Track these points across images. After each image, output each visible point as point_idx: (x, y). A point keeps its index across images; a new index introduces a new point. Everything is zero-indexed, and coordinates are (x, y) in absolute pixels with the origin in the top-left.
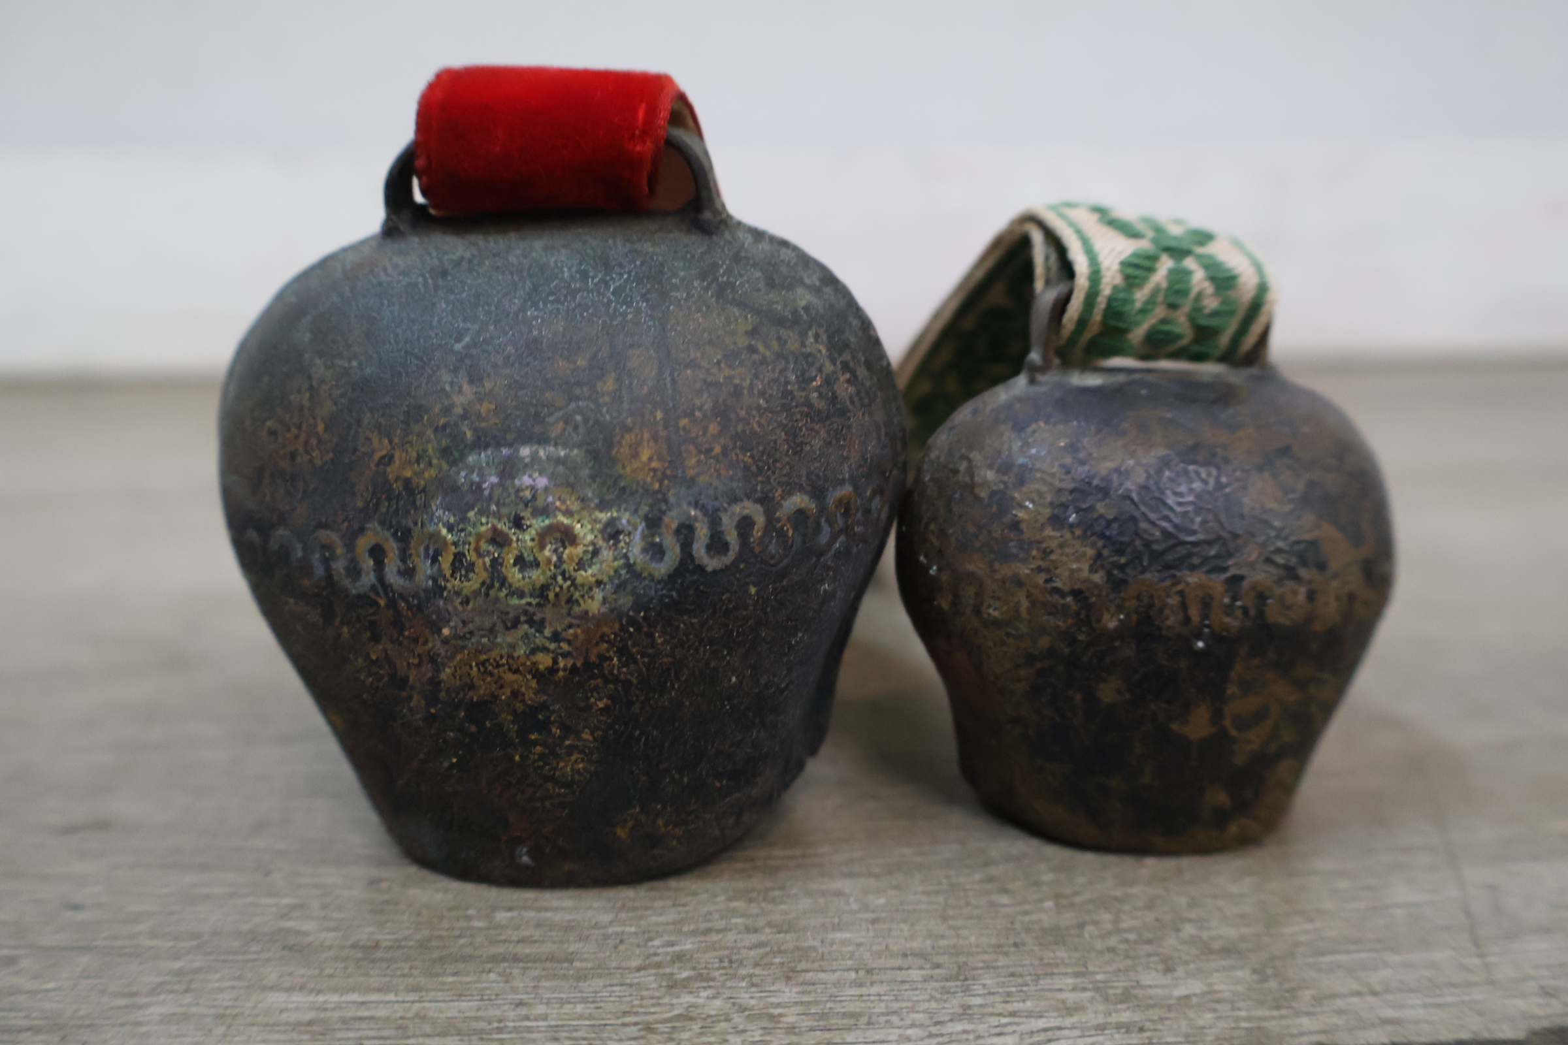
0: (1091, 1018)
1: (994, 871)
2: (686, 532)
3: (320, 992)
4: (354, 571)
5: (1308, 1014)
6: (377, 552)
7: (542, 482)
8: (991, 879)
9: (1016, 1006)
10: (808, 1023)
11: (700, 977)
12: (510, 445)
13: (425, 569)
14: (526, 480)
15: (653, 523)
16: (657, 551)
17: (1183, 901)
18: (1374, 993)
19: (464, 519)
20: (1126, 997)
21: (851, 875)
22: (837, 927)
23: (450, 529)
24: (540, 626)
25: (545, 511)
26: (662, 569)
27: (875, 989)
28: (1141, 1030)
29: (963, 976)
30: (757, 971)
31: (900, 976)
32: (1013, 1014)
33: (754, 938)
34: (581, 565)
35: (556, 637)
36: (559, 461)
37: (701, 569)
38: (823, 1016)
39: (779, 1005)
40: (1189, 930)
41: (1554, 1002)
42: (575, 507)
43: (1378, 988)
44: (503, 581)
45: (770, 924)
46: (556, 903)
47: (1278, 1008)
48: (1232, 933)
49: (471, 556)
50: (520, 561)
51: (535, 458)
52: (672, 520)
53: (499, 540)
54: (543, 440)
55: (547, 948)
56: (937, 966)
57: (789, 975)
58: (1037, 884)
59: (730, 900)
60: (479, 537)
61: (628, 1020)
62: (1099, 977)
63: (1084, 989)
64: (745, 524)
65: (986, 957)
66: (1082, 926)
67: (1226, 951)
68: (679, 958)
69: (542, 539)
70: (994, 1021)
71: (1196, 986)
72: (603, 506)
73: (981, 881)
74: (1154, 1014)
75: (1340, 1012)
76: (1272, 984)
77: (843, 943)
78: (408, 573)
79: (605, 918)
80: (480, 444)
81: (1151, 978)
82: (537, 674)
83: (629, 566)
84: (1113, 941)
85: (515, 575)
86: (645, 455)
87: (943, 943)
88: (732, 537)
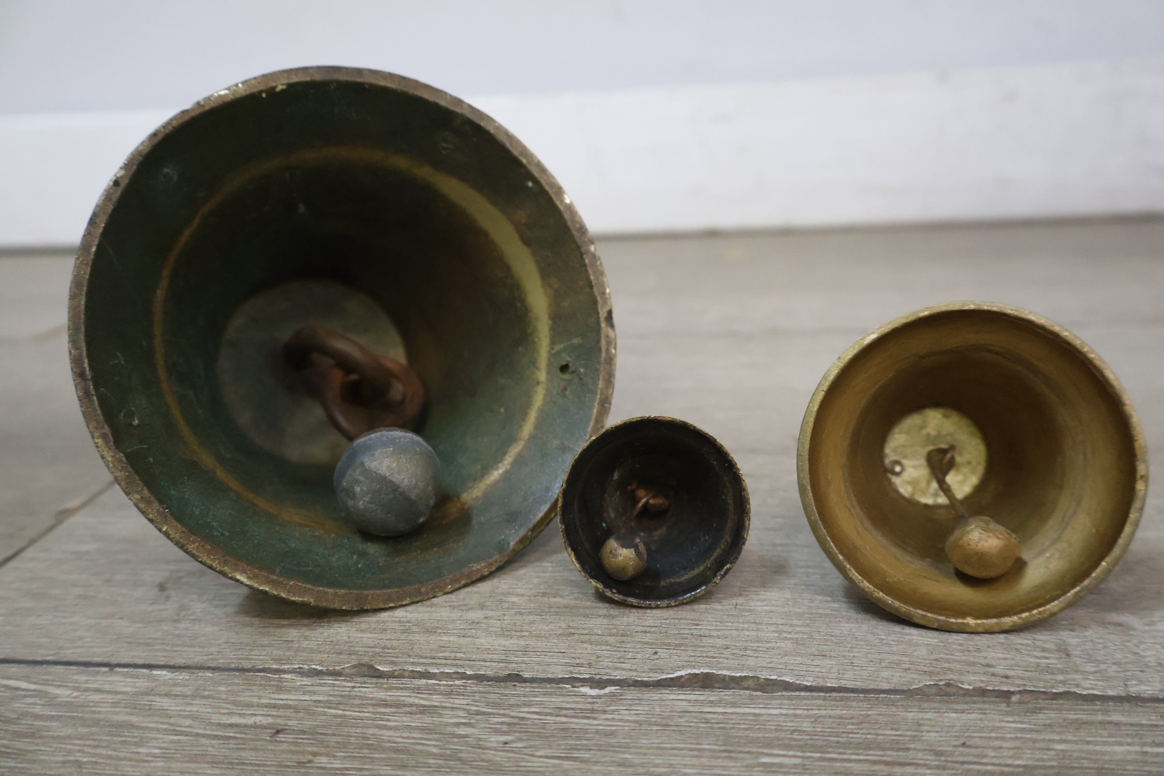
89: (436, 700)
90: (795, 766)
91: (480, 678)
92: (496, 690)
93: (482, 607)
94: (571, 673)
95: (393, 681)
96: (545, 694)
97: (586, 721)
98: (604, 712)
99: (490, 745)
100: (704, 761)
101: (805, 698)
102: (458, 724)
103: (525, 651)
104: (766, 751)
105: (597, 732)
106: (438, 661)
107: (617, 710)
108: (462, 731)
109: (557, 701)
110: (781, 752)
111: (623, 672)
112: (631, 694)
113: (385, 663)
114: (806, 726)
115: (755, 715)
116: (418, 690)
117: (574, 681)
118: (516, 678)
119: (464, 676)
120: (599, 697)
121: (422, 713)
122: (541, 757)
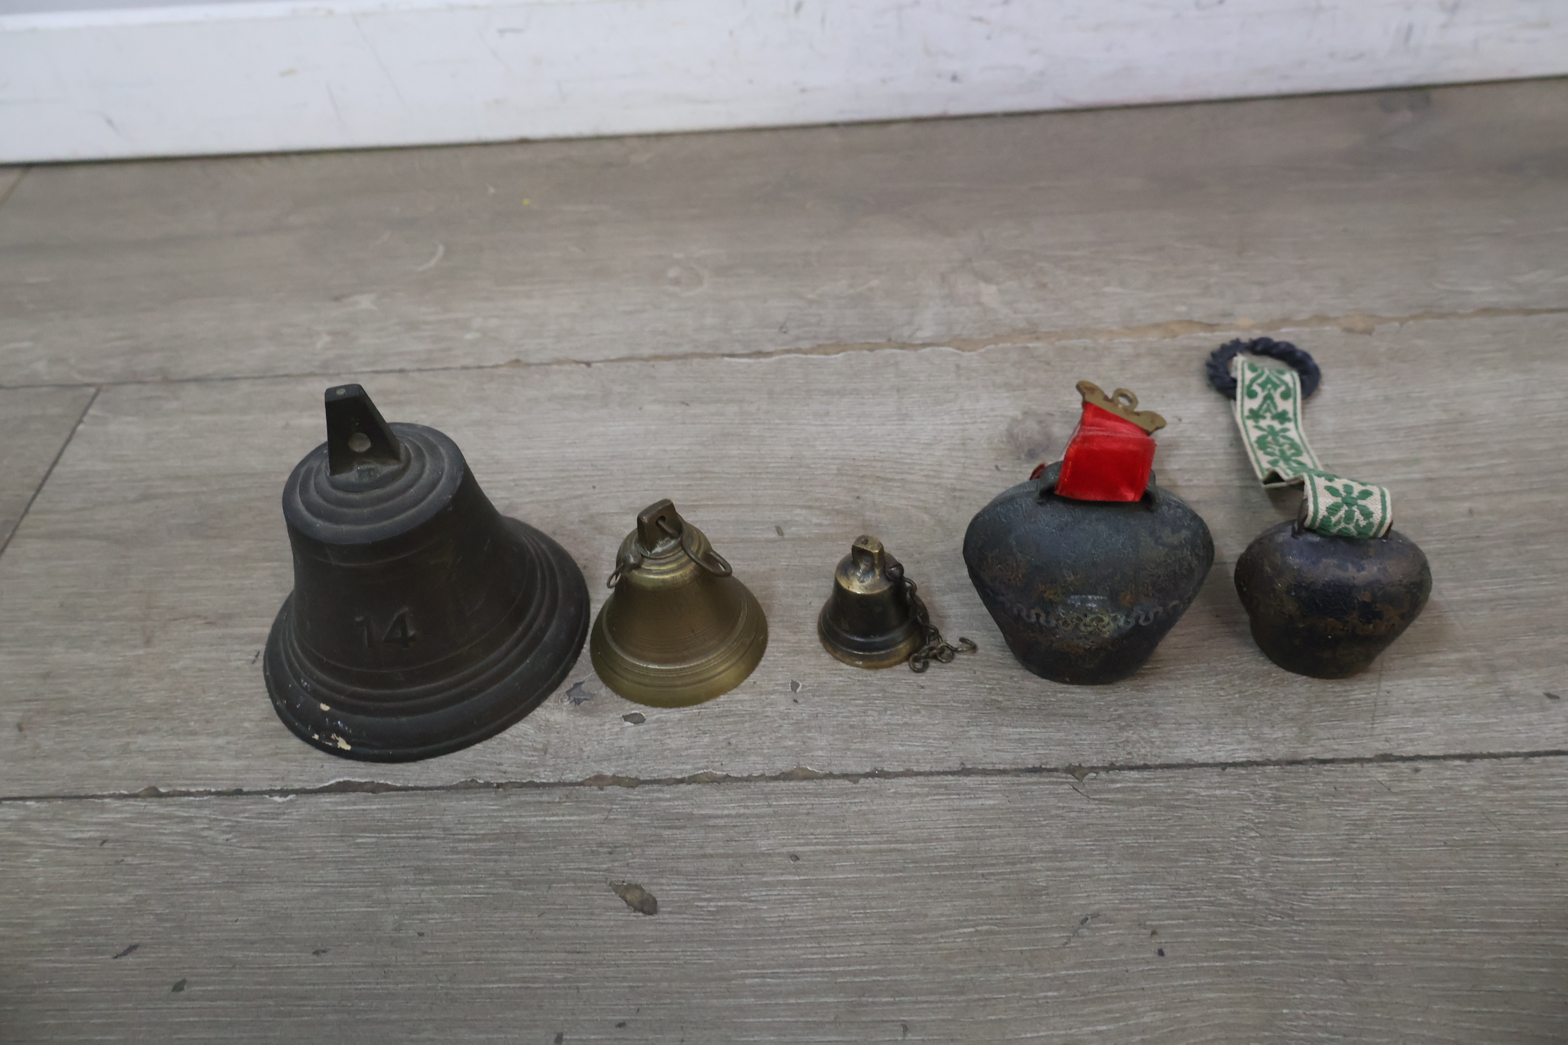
0: (1247, 746)
1: (1220, 678)
2: (1138, 618)
3: (1016, 727)
4: (1029, 616)
5: (1312, 746)
6: (1038, 616)
7: (1094, 606)
8: (1218, 683)
9: (1224, 740)
10: (1163, 745)
11: (1128, 725)
12: (1085, 594)
13: (1053, 623)
14: (1090, 605)
15: (1127, 616)
16: (1127, 622)
17: (1282, 695)
18: (1334, 739)
19: (1069, 612)
20: (1257, 738)
21: (1170, 679)
22: (1168, 705)
23: (1063, 614)
24: (1088, 640)
25: (1095, 613)
26: (1129, 627)
27: (1182, 732)
28: (1261, 751)
29: (1208, 728)
30: (1145, 723)
31: (1189, 726)
32: (1223, 743)
33: (1142, 709)
34: (1104, 627)
35: (1092, 642)
36: (1101, 600)
37: (1141, 626)
38: (1167, 742)
39: (1153, 737)
40: (1282, 709)
41: (1387, 744)
42: (1104, 612)
43: (1336, 737)
44: (1079, 629)
45: (1146, 702)
46: (1075, 690)
47: (1303, 744)
48: (1295, 711)
49: (1069, 621)
50: (1085, 625)
51: (1093, 599)
52: (1134, 615)
53: (1079, 619)
54: (1096, 594)
55: (1078, 711)
56: (1201, 723)
57: (1155, 725)
58: (1233, 685)
59: (1131, 690)
60: (1073, 618)
61: (1111, 741)
62: (1251, 729)
63: (1245, 734)
64: (1156, 614)
65: (1216, 719)
66: (1247, 706)
67: (1292, 719)
68: (1120, 717)
69: (1092, 620)
70: (1218, 746)
71: (1279, 734)
72: (1113, 612)
73: (1215, 684)
74: (1265, 744)
75: (1322, 746)
76: (1304, 734)
77: (1171, 711)
78: (1048, 622)
79: (1093, 697)
80: (1075, 593)
81: (1266, 730)
82: (1085, 649)
83: (1119, 627)
84: (1256, 714)
85: (1083, 628)
86: (1128, 597)
87: (1202, 712)
88: (1151, 616)
89: (193, 812)
90: (373, 843)
91: (218, 794)
92: (227, 802)
93: (226, 733)
94: (271, 786)
95: (169, 799)
96: (254, 803)
97: (272, 821)
98: (284, 814)
99: (219, 841)
100: (328, 844)
101: (394, 796)
102: (203, 829)
103: (248, 769)
104: (361, 835)
105: (277, 829)
106: (195, 782)
107: (291, 812)
108: (205, 833)
109: (259, 808)
110: (368, 835)
111: (300, 783)
112: (302, 799)
113: (164, 786)
114: (387, 816)
115: (364, 810)
116: (182, 805)
117: (272, 793)
118: (239, 792)
119: (209, 793)
120: (283, 803)
121: (184, 822)
122: (245, 848)
